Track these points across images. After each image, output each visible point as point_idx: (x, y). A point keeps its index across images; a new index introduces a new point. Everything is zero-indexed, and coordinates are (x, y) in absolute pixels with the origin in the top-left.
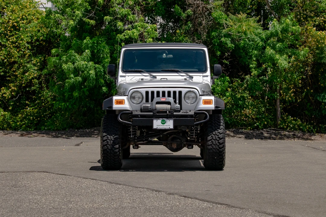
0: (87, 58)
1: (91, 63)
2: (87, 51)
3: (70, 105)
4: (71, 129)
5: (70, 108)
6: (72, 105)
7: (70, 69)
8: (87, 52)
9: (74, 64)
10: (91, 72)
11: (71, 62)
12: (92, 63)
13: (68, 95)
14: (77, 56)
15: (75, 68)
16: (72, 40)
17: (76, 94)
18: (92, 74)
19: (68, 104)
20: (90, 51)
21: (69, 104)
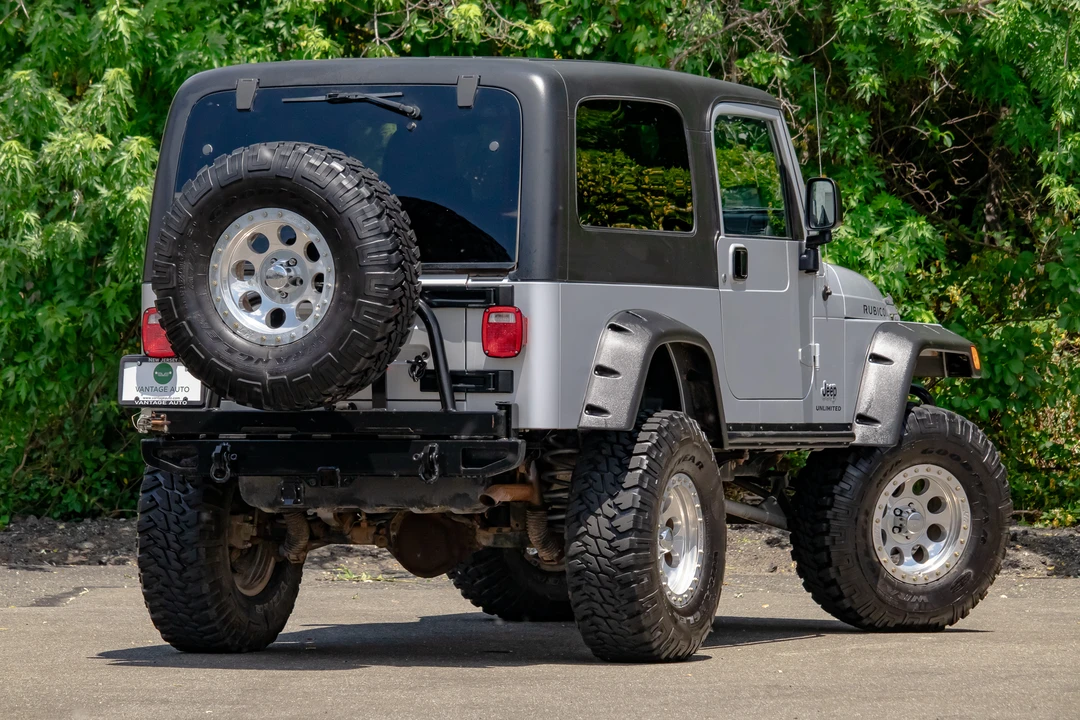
0: (116, 117)
1: (136, 145)
2: (110, 74)
3: (23, 382)
4: (32, 519)
5: (23, 398)
6: (36, 381)
7: (13, 178)
8: (114, 83)
9: (36, 145)
10: (136, 197)
11: (21, 139)
12: (142, 143)
13: (11, 326)
14: (60, 103)
15: (43, 170)
16: (32, 13)
17: (52, 320)
18: (139, 203)
19: (11, 380)
20: (127, 77)
21: (17, 376)
